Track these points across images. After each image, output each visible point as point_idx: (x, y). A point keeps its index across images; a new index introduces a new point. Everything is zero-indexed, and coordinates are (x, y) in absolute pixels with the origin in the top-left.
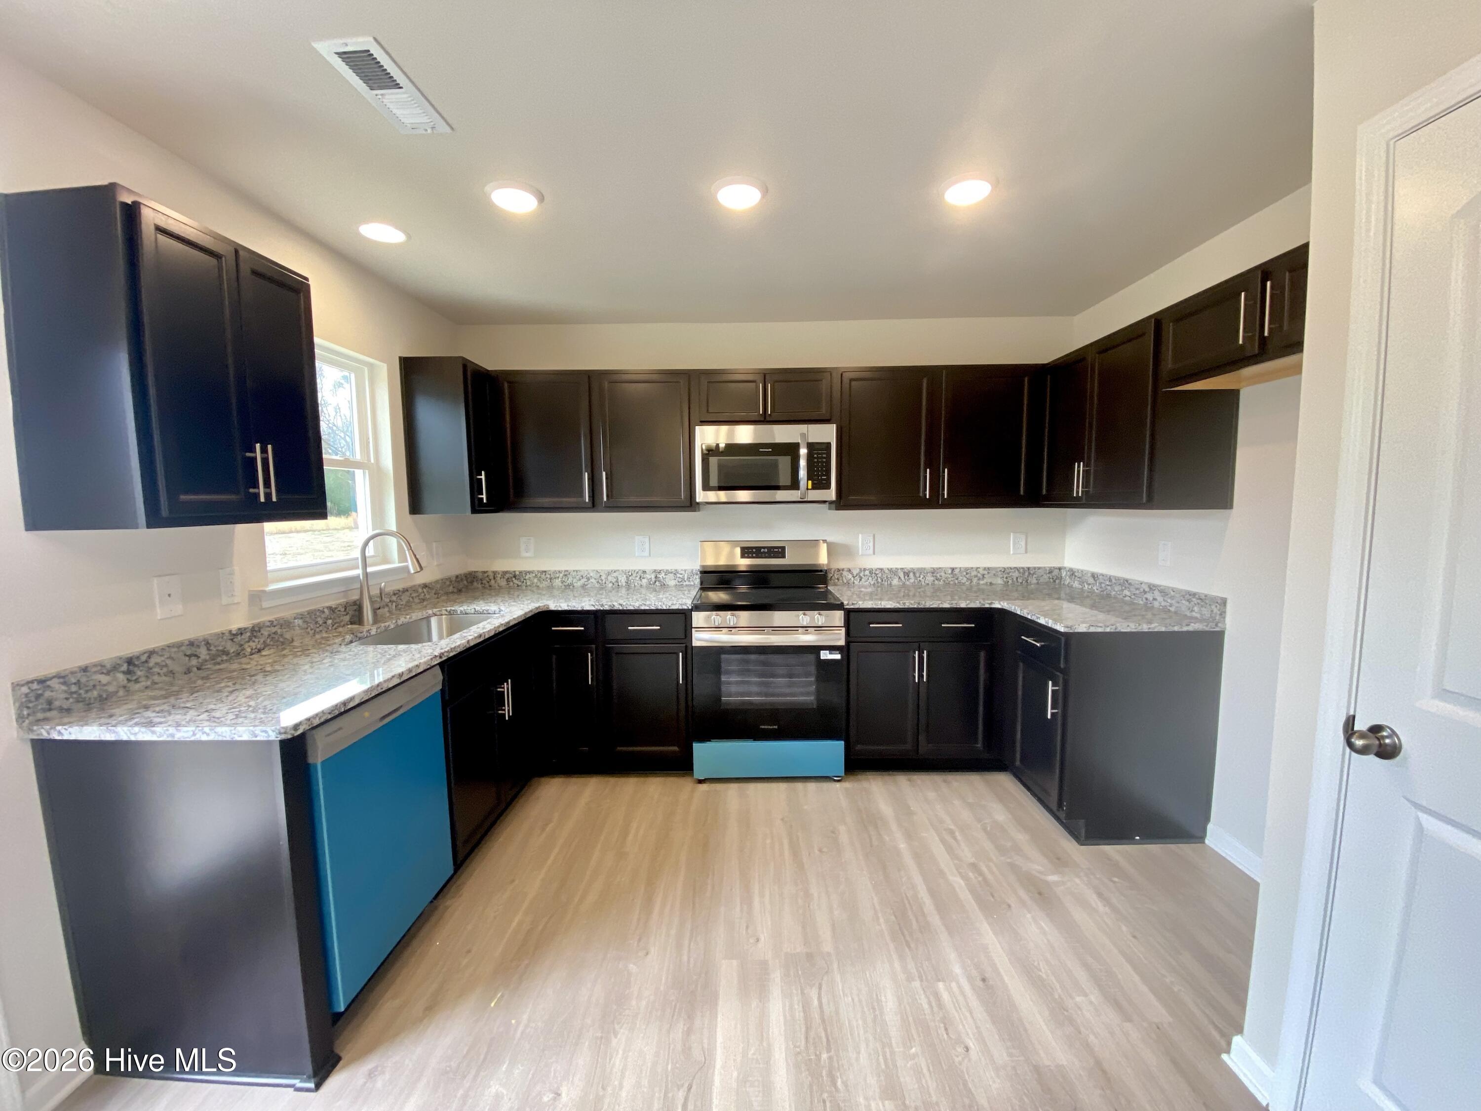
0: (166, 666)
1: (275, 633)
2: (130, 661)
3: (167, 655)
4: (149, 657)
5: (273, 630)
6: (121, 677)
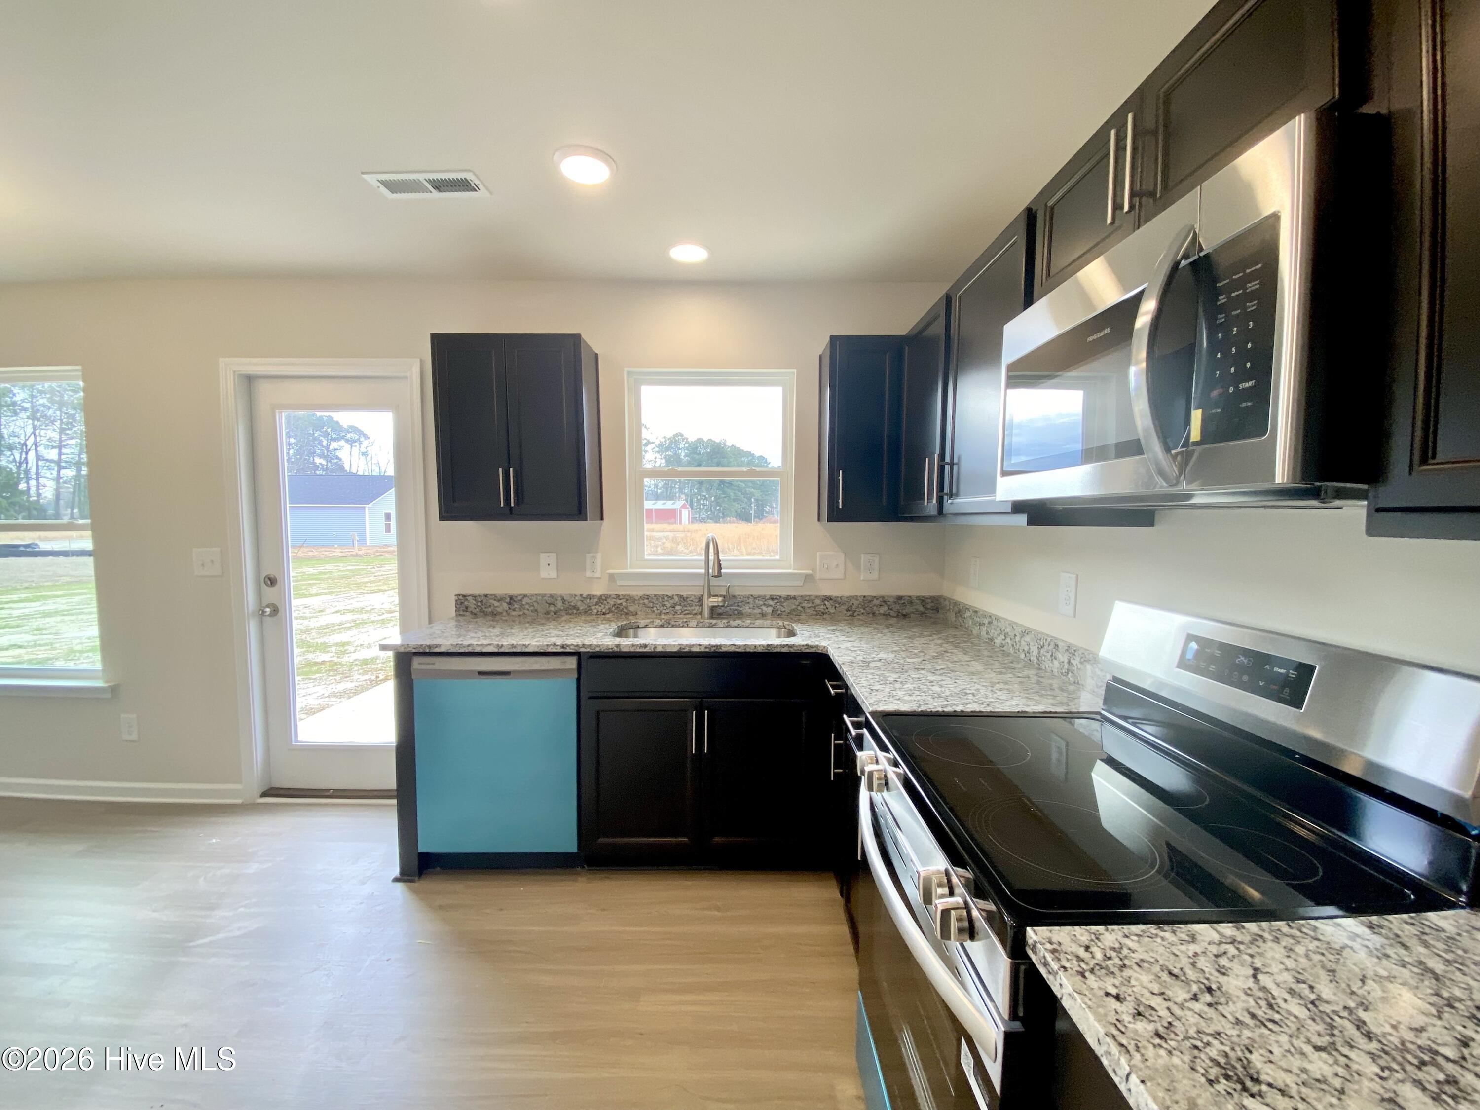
0: (533, 606)
1: (621, 604)
2: (511, 598)
3: (534, 599)
4: (523, 598)
5: (619, 602)
6: (505, 606)
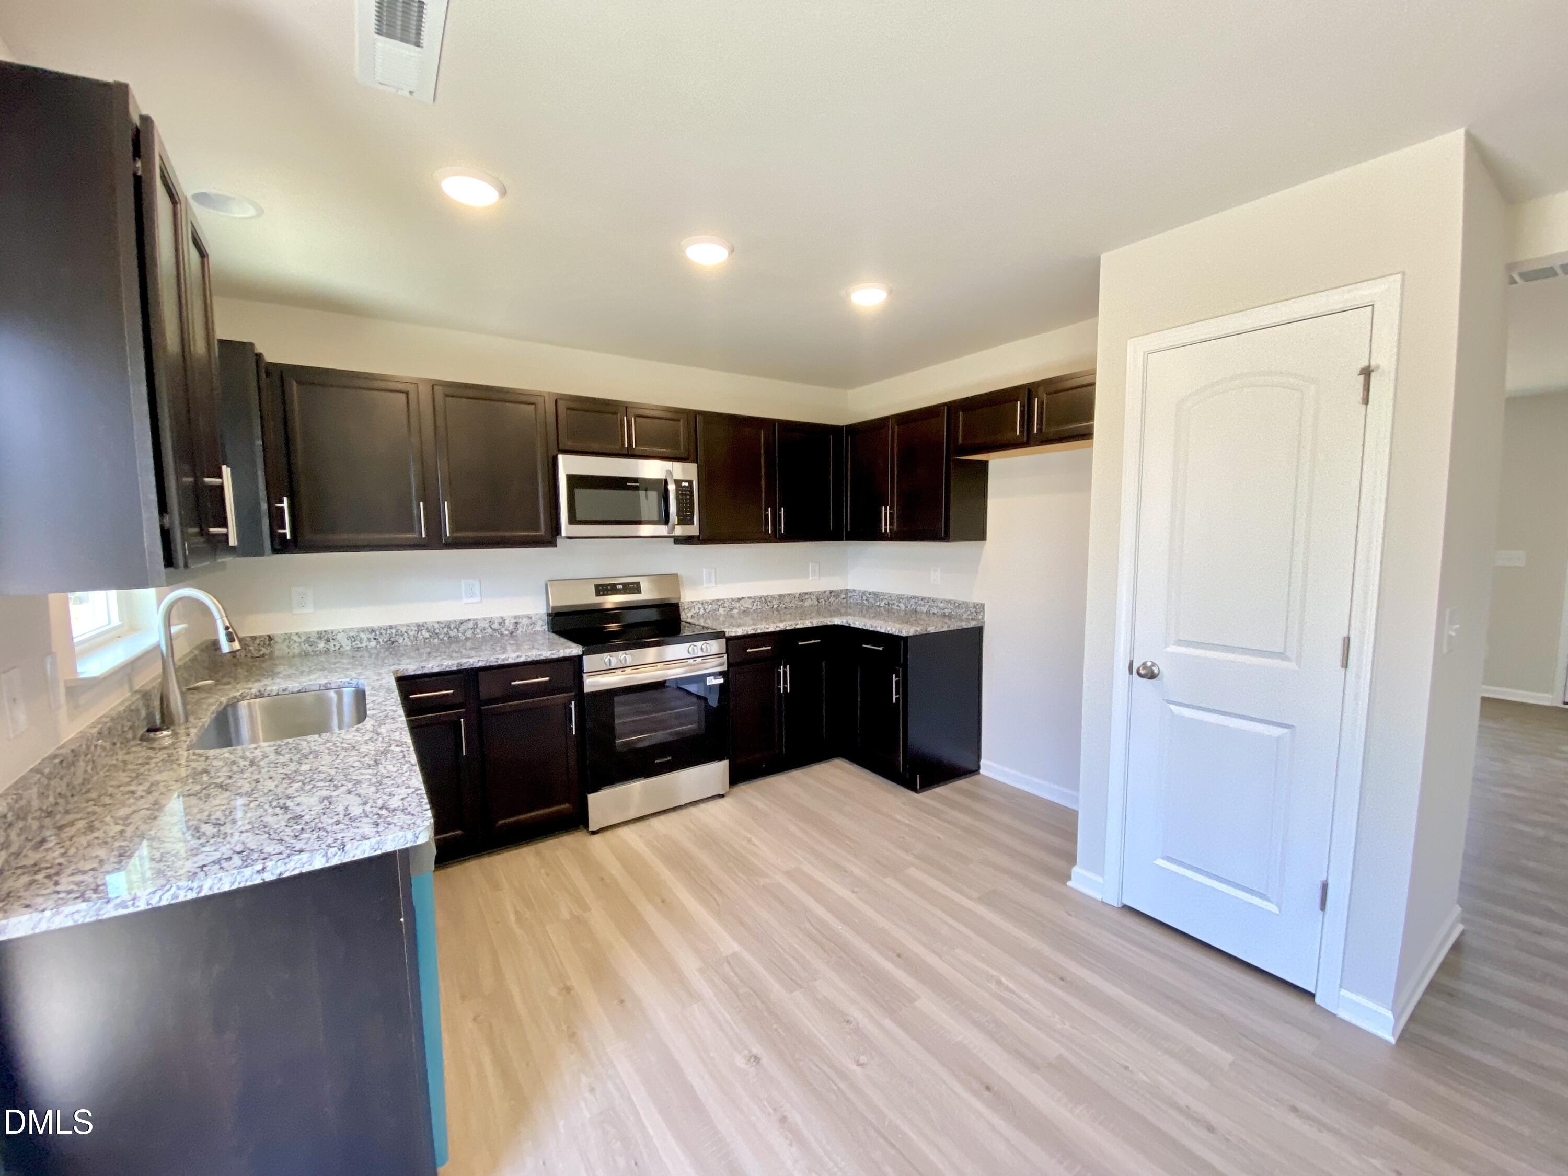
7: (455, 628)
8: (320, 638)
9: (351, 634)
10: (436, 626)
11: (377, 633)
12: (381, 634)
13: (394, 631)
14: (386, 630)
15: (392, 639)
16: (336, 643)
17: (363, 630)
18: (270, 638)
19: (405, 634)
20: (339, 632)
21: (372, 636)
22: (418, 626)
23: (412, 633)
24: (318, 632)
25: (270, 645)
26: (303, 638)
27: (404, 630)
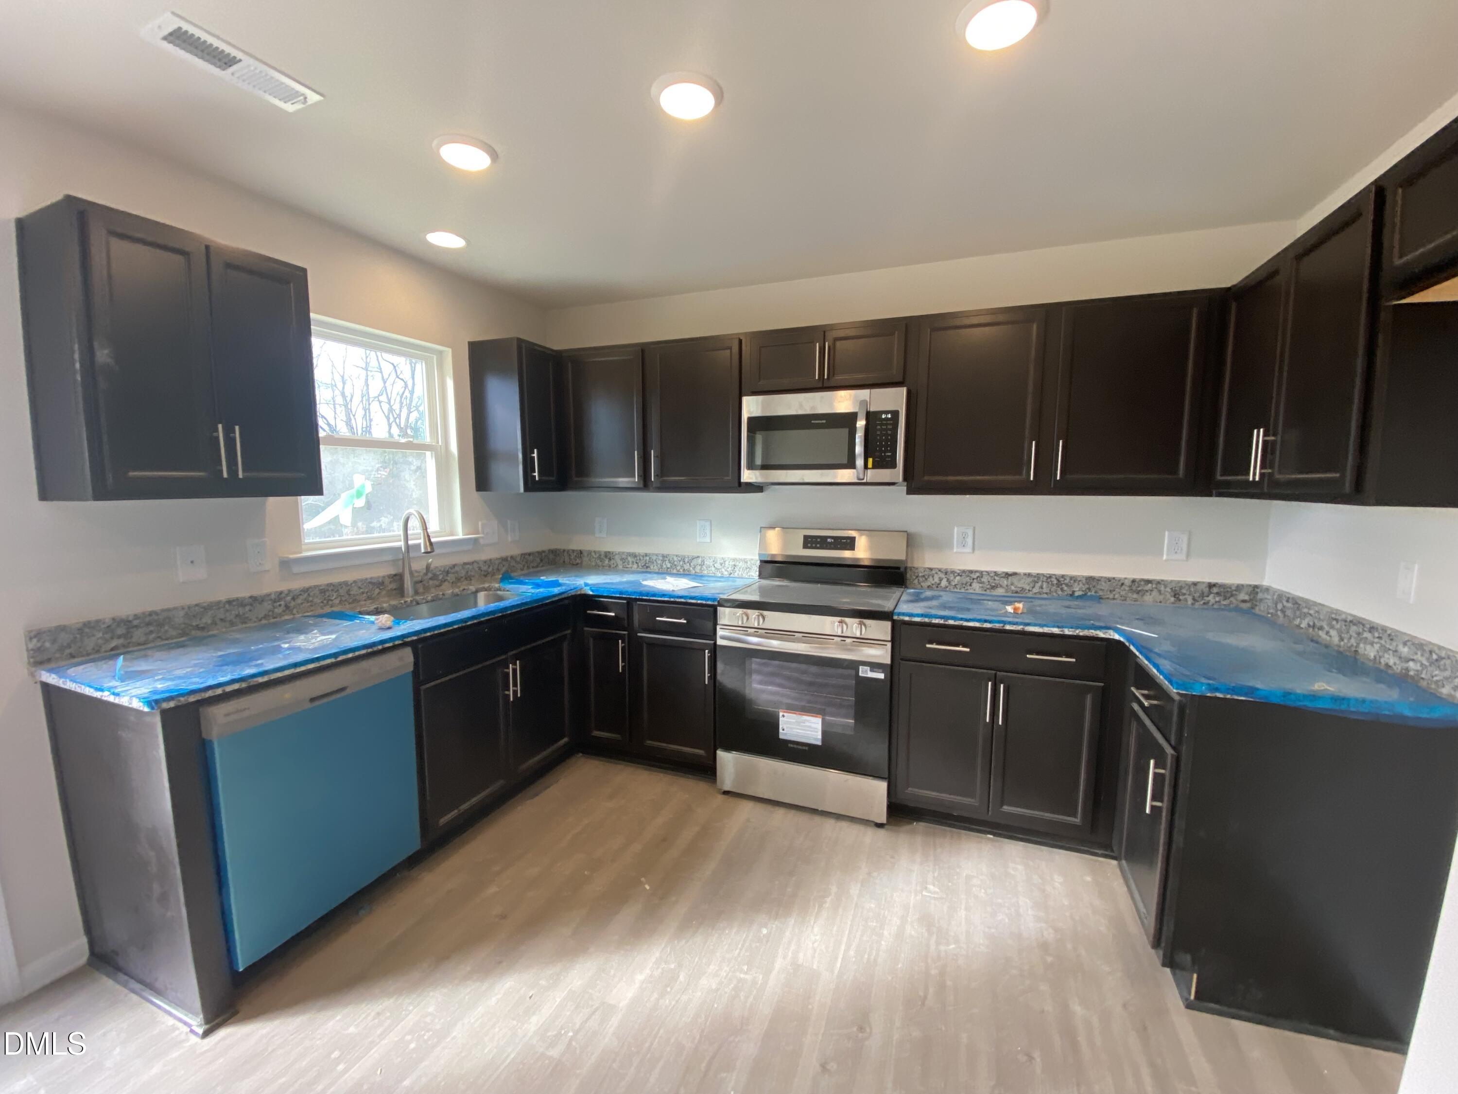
7: (688, 562)
8: (606, 556)
9: (623, 556)
10: (675, 559)
11: (638, 558)
12: (640, 559)
13: (648, 558)
14: (643, 557)
15: (647, 565)
16: (614, 562)
17: (630, 554)
18: (581, 552)
19: (655, 562)
20: (616, 554)
21: (633, 560)
22: (663, 556)
23: (659, 562)
24: (605, 552)
25: (581, 557)
26: (598, 555)
27: (654, 558)
